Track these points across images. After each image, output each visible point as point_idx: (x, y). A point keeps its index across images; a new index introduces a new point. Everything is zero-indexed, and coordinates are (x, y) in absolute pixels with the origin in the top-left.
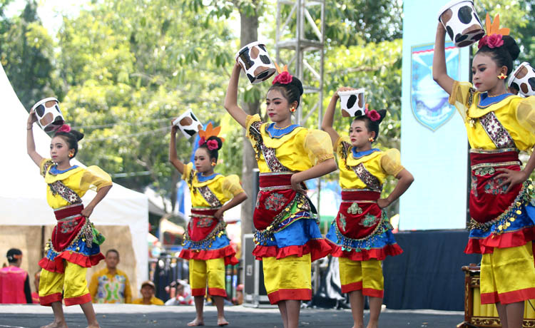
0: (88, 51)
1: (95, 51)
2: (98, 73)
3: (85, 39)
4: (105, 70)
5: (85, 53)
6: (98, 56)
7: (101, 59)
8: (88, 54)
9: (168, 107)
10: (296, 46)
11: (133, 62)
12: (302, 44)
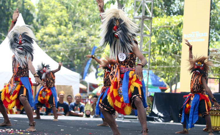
1: (52, 12)
2: (53, 21)
3: (48, 7)
4: (56, 20)
6: (54, 14)
7: (55, 16)
8: (49, 13)
9: (82, 37)
10: (142, 18)
11: (68, 18)
12: (144, 18)
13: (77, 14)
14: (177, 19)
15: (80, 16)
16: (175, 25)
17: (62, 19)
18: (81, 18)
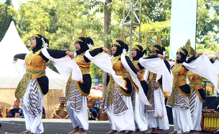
0: (32, 18)
1: (35, 18)
2: (36, 27)
3: (30, 13)
4: (39, 26)
5: (30, 19)
6: (36, 20)
7: (37, 21)
8: (32, 19)
9: (66, 42)
10: (131, 25)
11: (49, 23)
12: (133, 25)
13: (59, 20)
14: (161, 25)
15: (62, 22)
16: (159, 30)
17: (44, 25)
18: (63, 23)
